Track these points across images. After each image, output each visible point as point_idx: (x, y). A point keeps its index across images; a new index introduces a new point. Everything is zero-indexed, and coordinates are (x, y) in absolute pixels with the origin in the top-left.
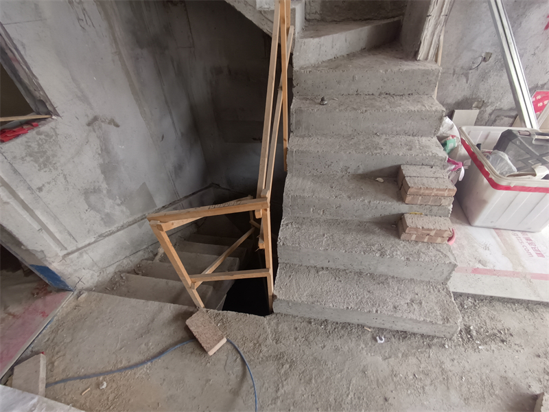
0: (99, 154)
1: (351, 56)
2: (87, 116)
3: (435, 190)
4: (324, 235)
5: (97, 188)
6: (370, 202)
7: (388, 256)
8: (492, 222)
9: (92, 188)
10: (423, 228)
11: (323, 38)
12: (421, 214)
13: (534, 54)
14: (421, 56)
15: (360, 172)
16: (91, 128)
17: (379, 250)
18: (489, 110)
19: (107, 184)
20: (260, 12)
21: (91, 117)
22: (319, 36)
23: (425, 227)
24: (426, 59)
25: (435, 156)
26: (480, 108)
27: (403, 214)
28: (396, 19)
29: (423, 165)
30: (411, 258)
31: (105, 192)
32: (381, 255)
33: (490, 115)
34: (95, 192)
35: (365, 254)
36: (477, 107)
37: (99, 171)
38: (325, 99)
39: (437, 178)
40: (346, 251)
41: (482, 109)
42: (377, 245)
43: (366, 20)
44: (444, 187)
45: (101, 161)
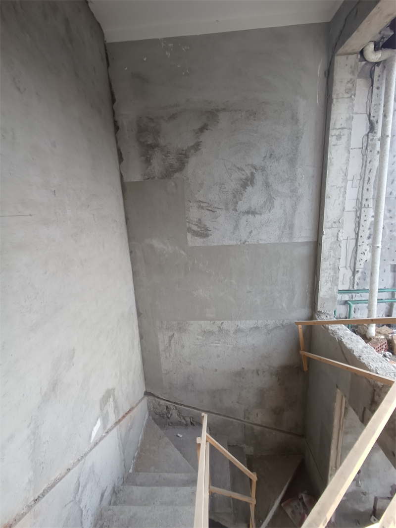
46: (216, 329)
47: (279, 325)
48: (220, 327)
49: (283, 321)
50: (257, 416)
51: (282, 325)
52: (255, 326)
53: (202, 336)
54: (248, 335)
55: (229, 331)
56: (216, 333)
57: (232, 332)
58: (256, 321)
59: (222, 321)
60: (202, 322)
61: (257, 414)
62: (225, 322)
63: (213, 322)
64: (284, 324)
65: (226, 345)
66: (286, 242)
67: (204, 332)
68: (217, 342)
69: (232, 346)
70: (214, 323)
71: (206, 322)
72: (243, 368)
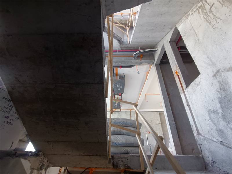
0: (219, 92)
2: (213, 72)
5: (215, 110)
9: (213, 110)
16: (215, 78)
19: (222, 111)
21: (215, 72)
31: (220, 115)
34: (213, 112)
37: (217, 102)
45: (220, 96)
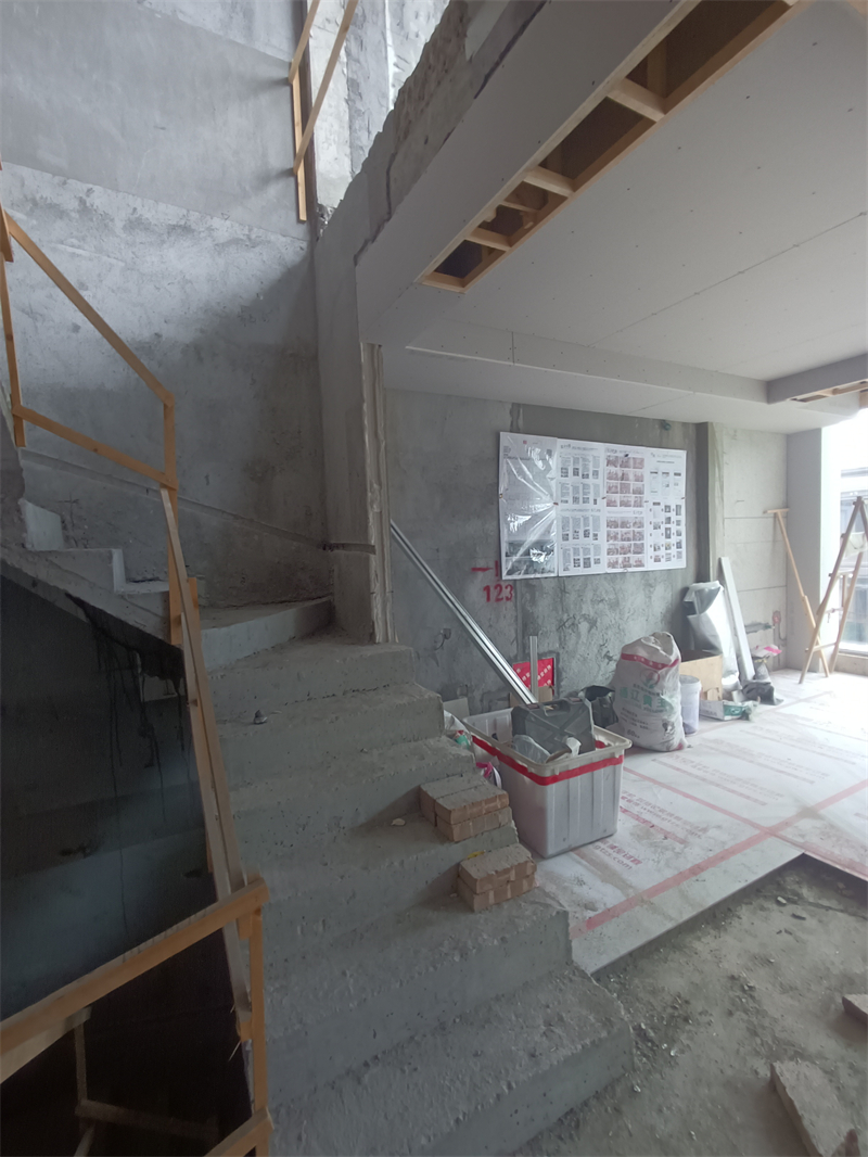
1: (278, 648)
3: (483, 804)
4: (344, 974)
6: (402, 863)
7: (474, 951)
8: (564, 840)
10: (496, 872)
11: (233, 627)
12: (483, 853)
13: (491, 626)
14: (379, 637)
15: (362, 819)
17: (455, 949)
18: (477, 695)
20: (122, 597)
22: (227, 625)
23: (499, 870)
24: (387, 641)
25: (458, 758)
26: (466, 695)
27: (458, 865)
28: (324, 600)
29: (448, 776)
30: (507, 936)
32: (462, 956)
33: (481, 701)
35: (435, 968)
36: (463, 695)
38: (262, 712)
39: (476, 787)
40: (401, 984)
41: (469, 695)
42: (446, 942)
43: (282, 602)
44: (492, 795)
46: (71, 204)
47: (242, 237)
48: (82, 201)
49: (250, 230)
50: (208, 483)
51: (249, 239)
52: (182, 223)
53: (30, 214)
54: (163, 242)
55: (112, 220)
56: (73, 214)
57: (119, 224)
58: (185, 212)
59: (90, 186)
60: (25, 171)
61: (207, 477)
62: (97, 189)
63: (62, 179)
64: (253, 236)
65: (105, 258)
66: (239, 41)
67: (35, 203)
68: (75, 241)
69: (122, 264)
70: (65, 183)
71: (37, 173)
72: (158, 335)
